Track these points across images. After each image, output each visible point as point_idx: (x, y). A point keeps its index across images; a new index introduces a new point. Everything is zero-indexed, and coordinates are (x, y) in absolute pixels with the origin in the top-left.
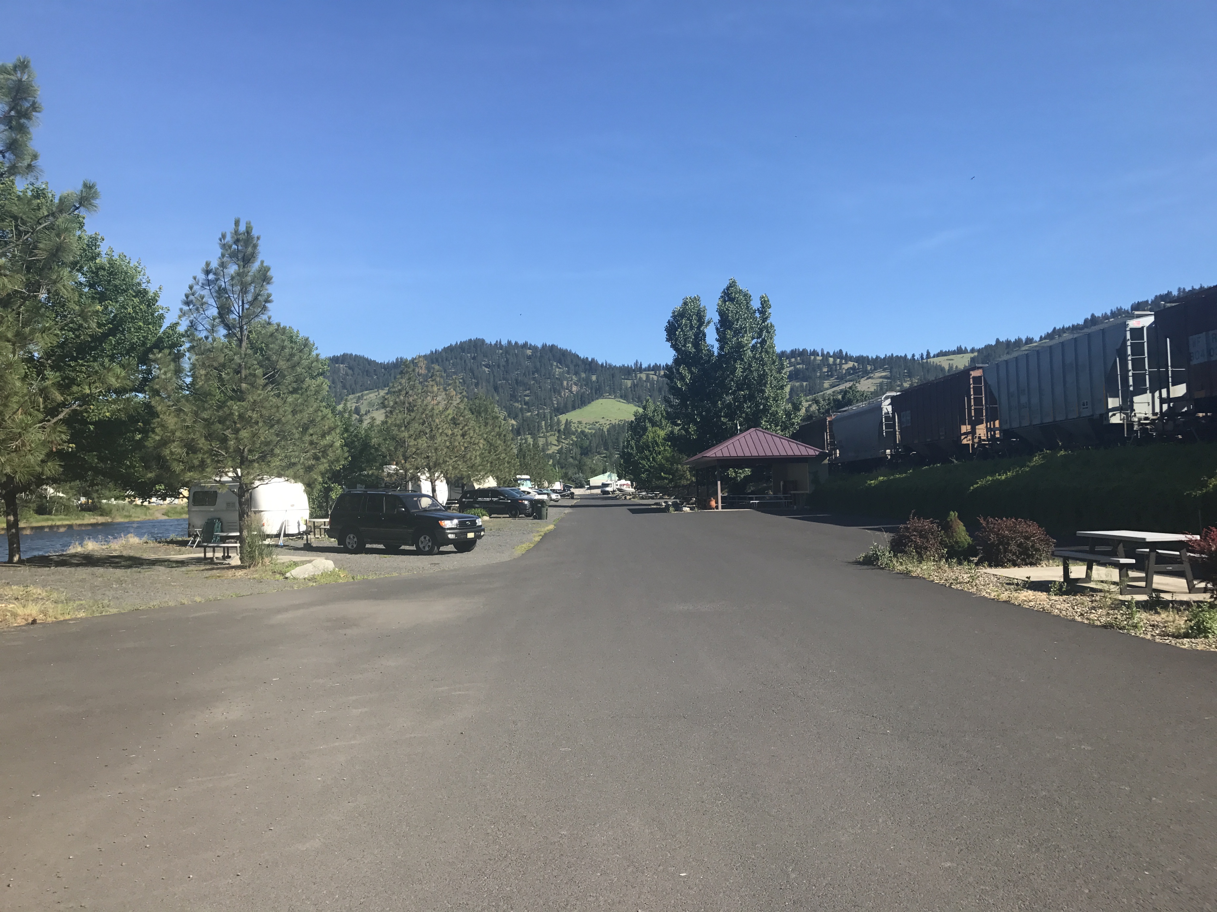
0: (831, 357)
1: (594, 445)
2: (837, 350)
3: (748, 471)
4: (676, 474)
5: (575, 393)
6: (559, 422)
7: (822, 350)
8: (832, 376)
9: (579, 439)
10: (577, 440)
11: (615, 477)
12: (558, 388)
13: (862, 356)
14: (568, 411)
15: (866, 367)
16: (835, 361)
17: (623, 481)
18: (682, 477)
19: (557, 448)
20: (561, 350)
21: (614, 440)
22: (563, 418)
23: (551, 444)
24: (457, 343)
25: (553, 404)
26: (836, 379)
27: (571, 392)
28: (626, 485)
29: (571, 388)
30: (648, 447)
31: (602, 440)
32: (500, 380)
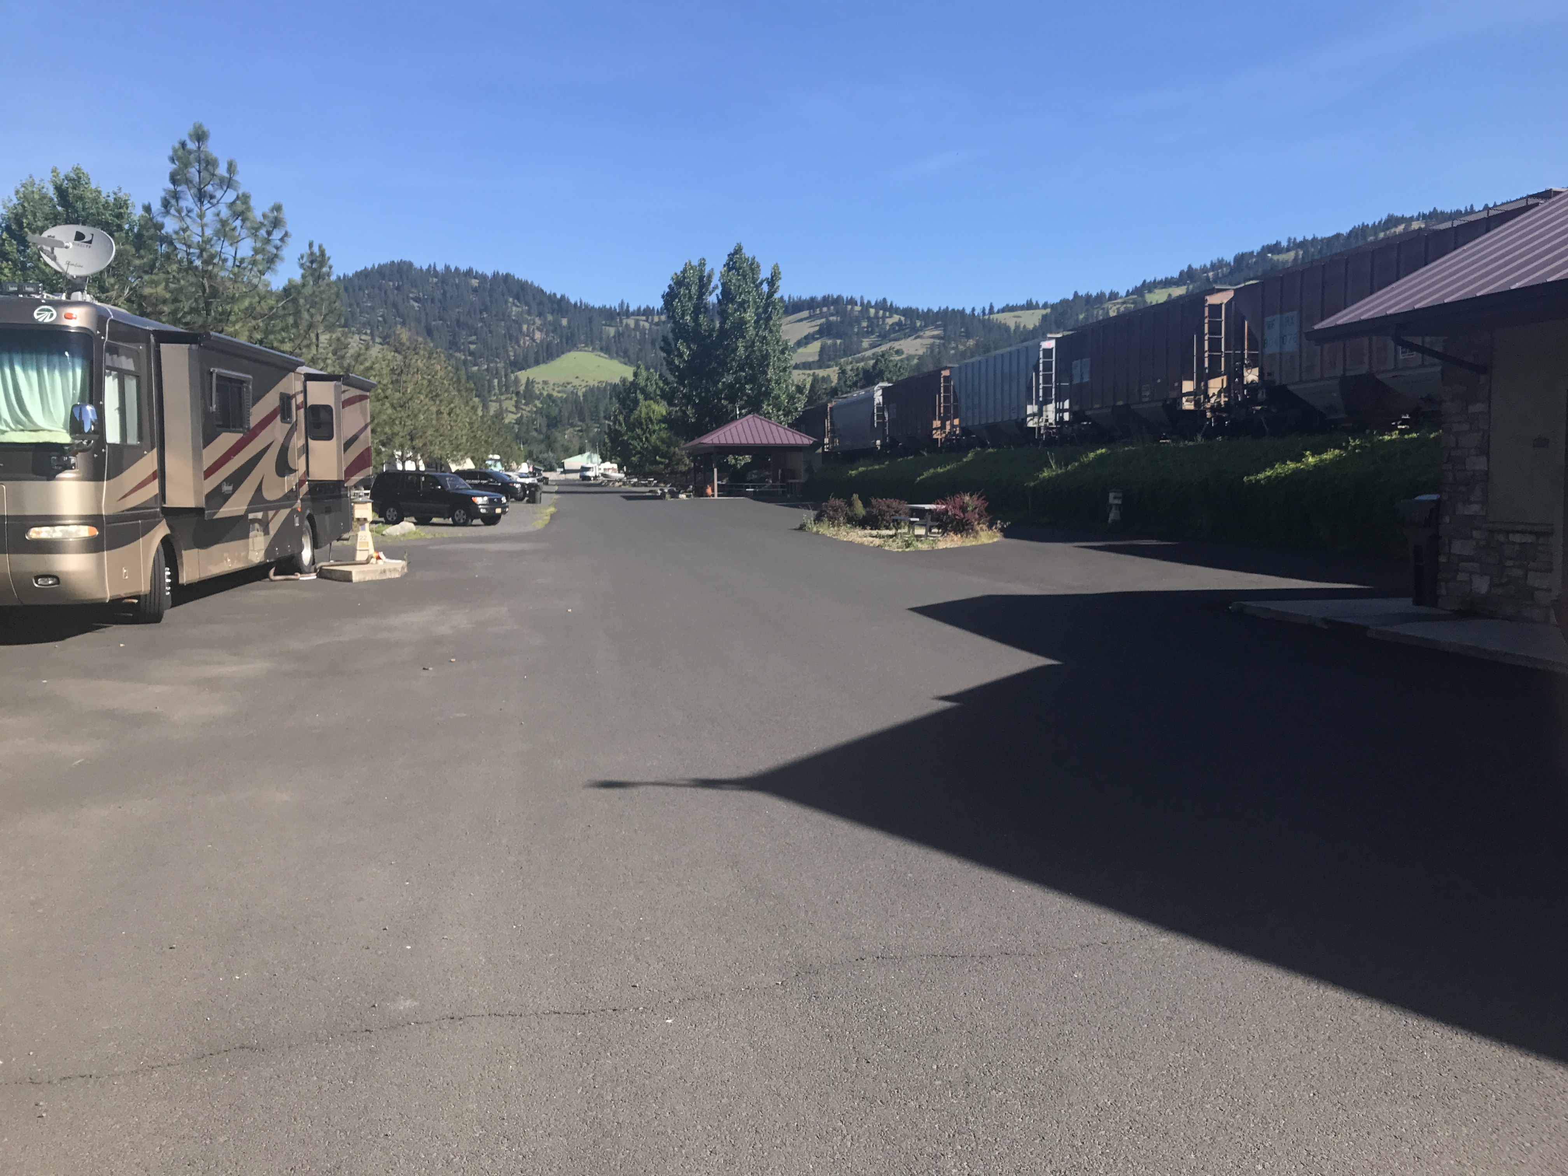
0: (872, 307)
1: (565, 414)
2: (880, 298)
3: (748, 458)
4: (673, 458)
5: (538, 341)
6: (517, 380)
7: (862, 298)
8: (872, 333)
9: (545, 406)
10: (542, 407)
11: (596, 458)
12: (515, 334)
13: (911, 308)
14: (529, 367)
15: (915, 322)
16: (877, 313)
17: (608, 465)
18: (680, 462)
19: (515, 417)
20: (518, 281)
21: (592, 409)
22: (522, 376)
23: (507, 411)
24: (374, 266)
25: (508, 356)
26: (878, 336)
27: (533, 340)
28: (610, 468)
29: (534, 335)
30: (641, 424)
31: (576, 407)
32: (435, 320)
